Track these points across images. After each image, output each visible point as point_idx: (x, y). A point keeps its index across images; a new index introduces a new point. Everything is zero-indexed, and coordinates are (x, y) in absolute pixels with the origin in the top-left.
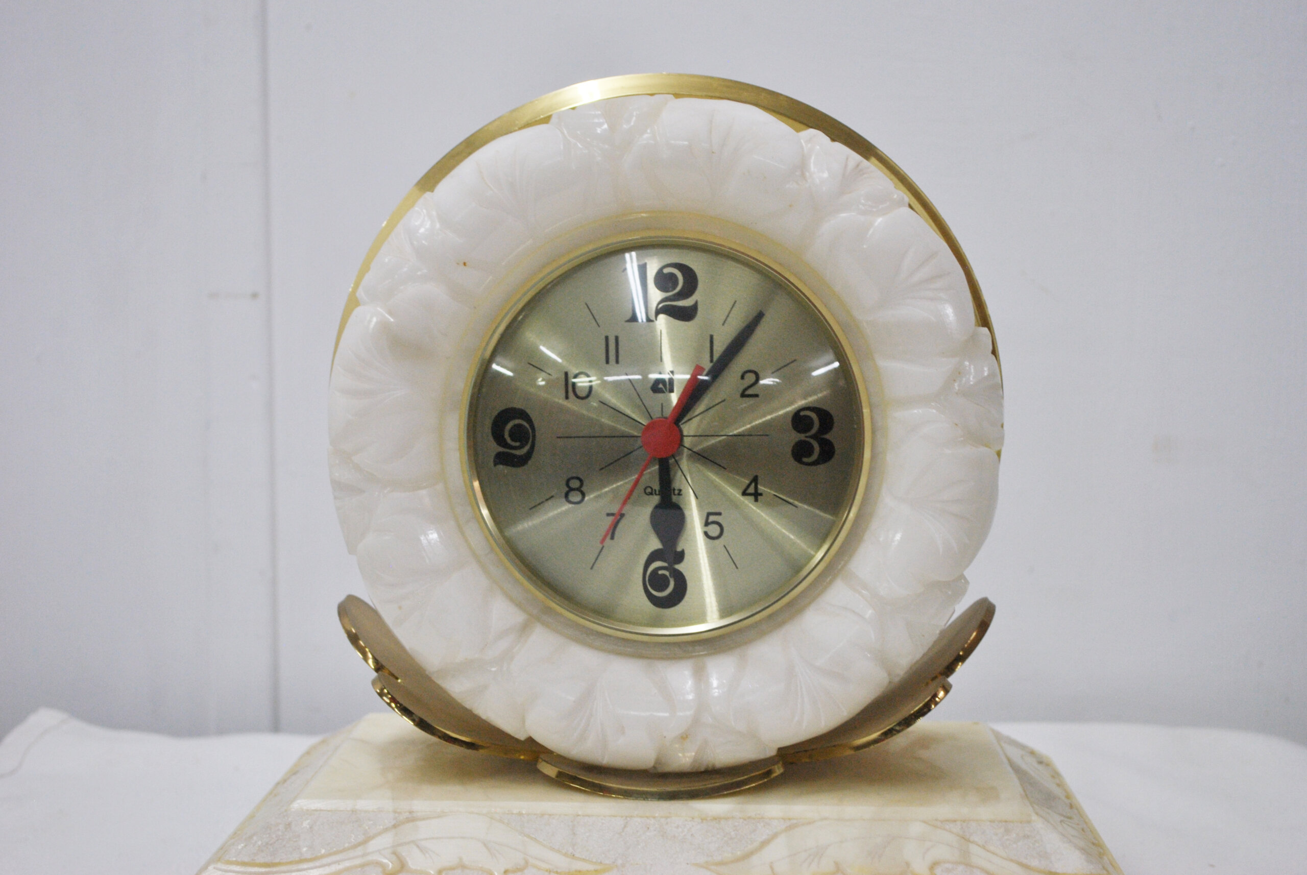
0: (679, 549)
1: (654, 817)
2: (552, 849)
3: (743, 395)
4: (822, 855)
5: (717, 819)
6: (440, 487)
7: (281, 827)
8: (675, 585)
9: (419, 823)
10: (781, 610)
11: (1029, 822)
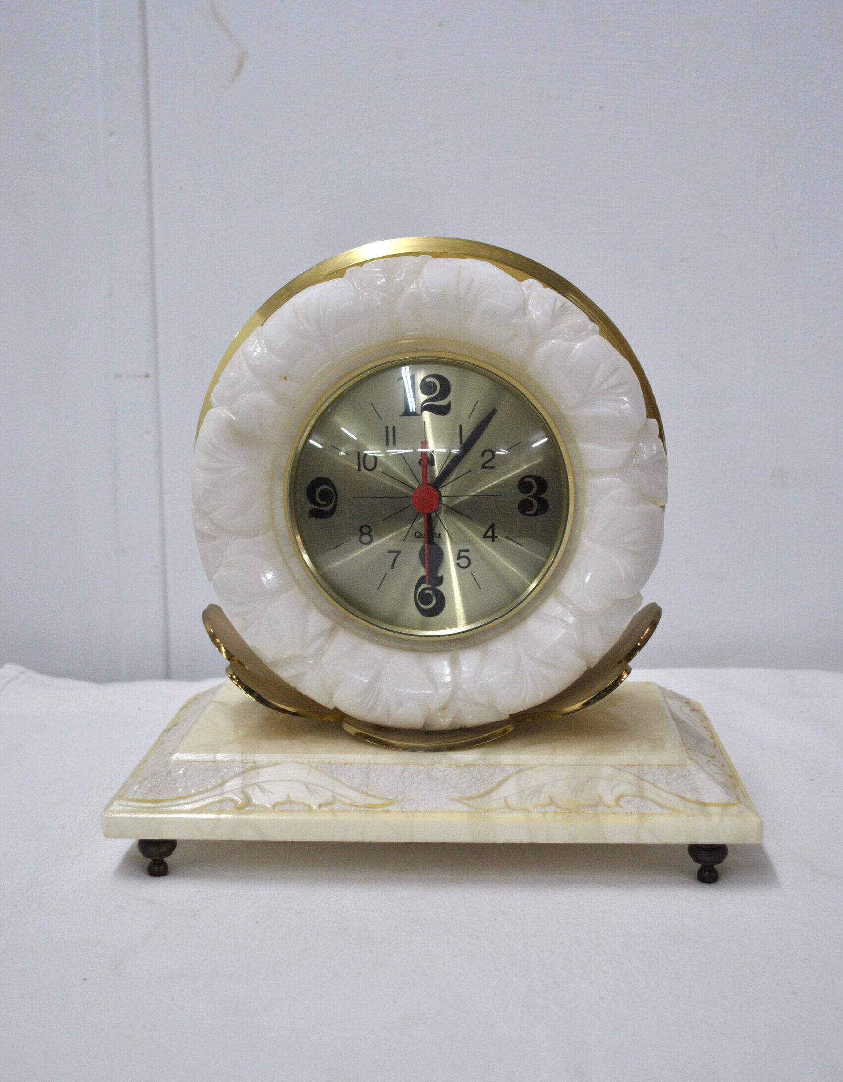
0: (440, 575)
1: (424, 765)
2: (353, 789)
3: (484, 467)
4: (541, 791)
5: (467, 765)
6: (271, 533)
7: (164, 773)
8: (437, 600)
9: (260, 770)
10: (512, 617)
11: (685, 766)
